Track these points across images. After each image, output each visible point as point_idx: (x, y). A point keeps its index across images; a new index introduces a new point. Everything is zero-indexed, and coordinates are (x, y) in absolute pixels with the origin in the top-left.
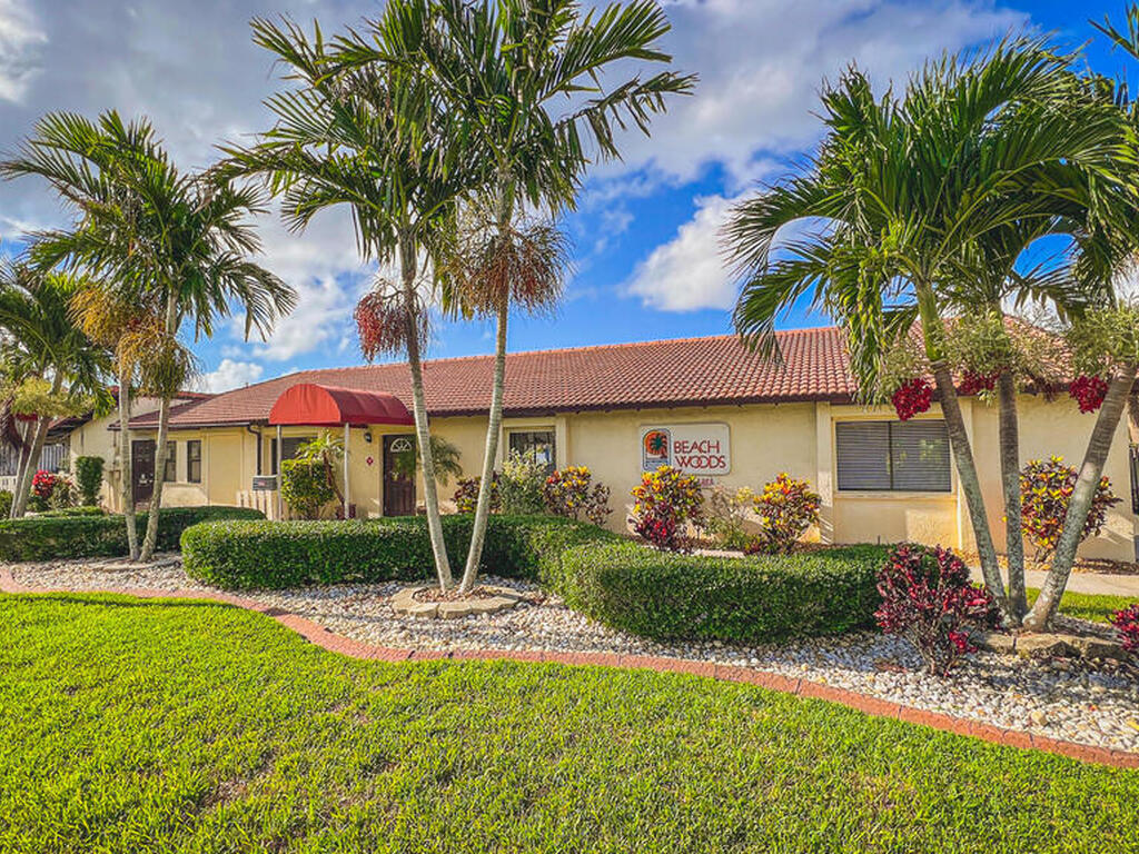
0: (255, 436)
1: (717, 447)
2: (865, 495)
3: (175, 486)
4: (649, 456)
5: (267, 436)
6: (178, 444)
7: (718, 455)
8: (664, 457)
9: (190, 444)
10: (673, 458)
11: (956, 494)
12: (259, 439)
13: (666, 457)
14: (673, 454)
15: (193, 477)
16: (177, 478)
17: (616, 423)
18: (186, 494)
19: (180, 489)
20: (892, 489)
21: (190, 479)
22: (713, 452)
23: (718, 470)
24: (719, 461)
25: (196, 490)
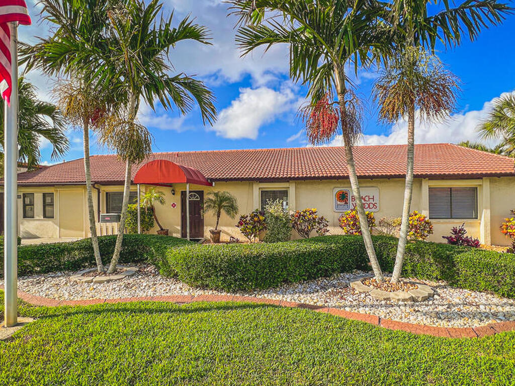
0: (97, 190)
1: (373, 199)
2: (442, 221)
3: (34, 220)
4: (339, 203)
5: (104, 191)
6: (36, 195)
7: (373, 203)
8: (346, 203)
9: (44, 195)
10: (351, 203)
11: (480, 220)
12: (99, 193)
13: (347, 204)
14: (351, 202)
15: (47, 215)
16: (35, 216)
17: (321, 186)
18: (41, 225)
19: (37, 222)
20: (451, 218)
21: (45, 216)
22: (371, 201)
23: (373, 210)
24: (374, 205)
25: (50, 222)
